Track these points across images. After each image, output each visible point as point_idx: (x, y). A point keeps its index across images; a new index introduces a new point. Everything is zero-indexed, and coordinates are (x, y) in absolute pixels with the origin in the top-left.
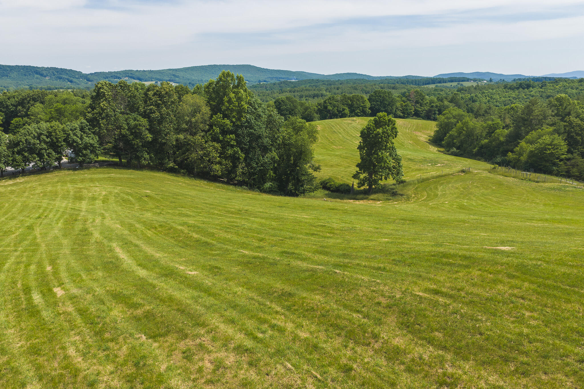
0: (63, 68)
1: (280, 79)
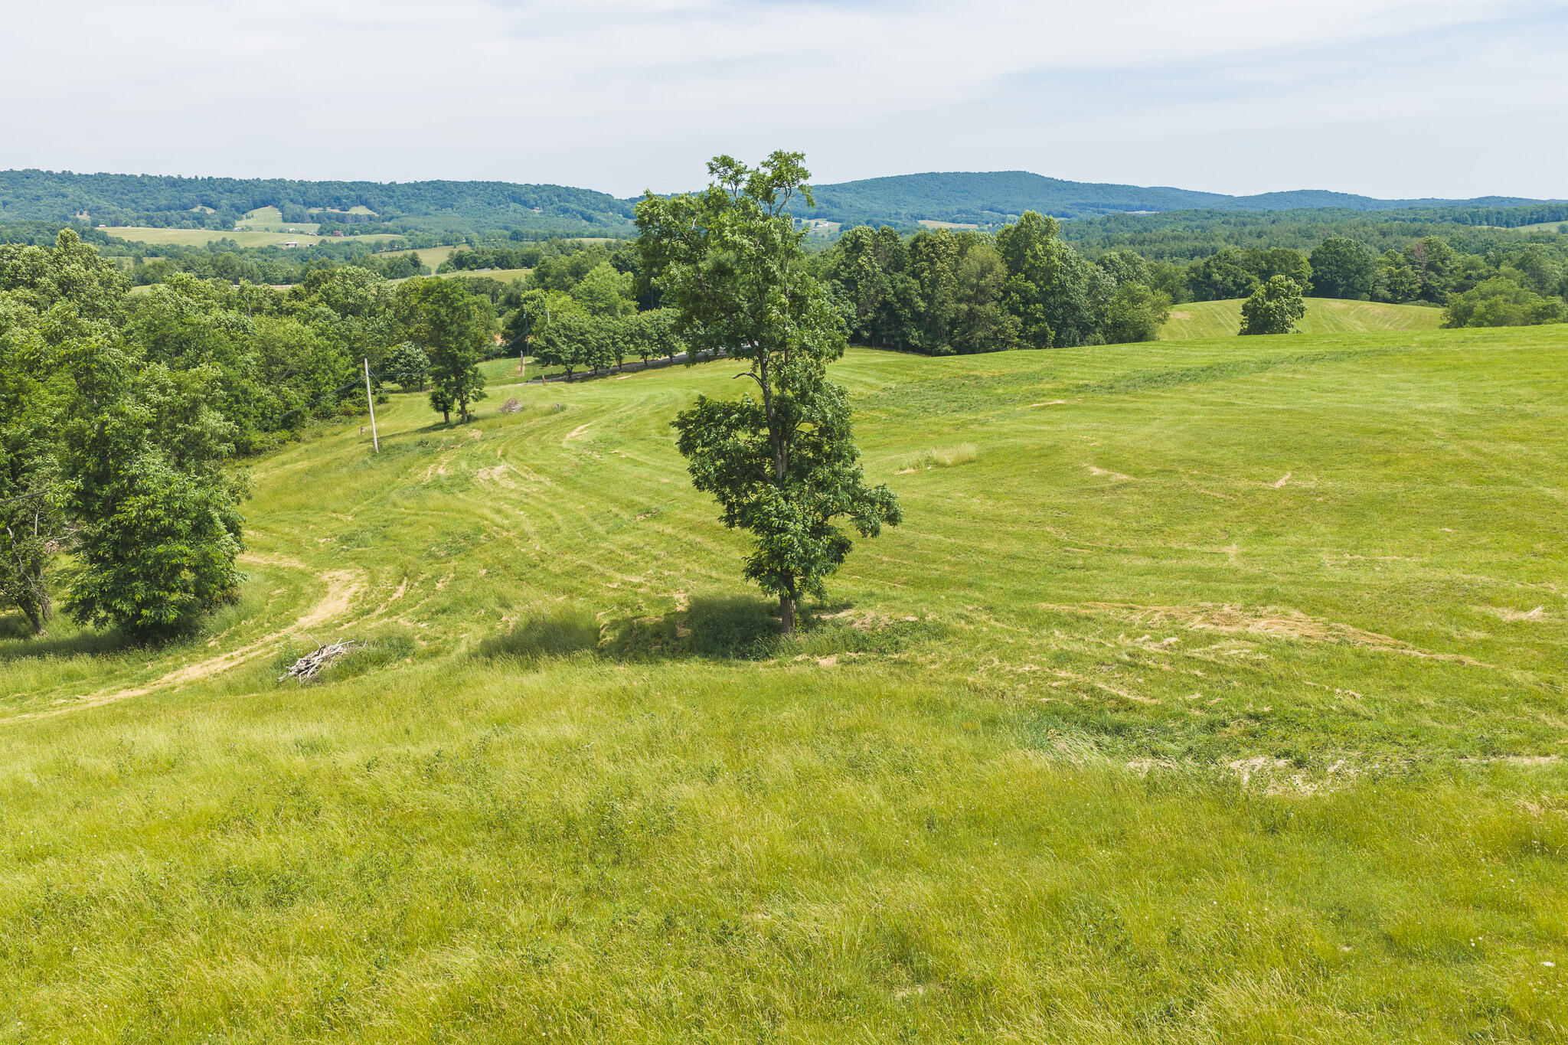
0: (571, 186)
1: (1106, 210)
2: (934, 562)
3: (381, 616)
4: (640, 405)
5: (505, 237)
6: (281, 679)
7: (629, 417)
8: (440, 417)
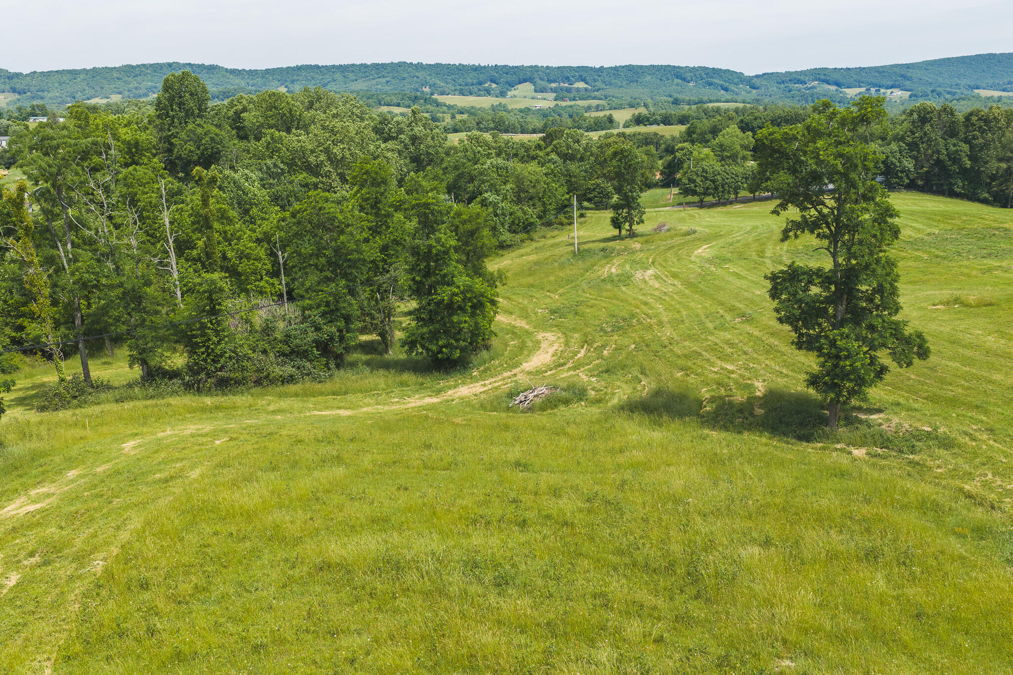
2: (950, 384)
3: (569, 368)
4: (746, 233)
5: (669, 102)
6: (510, 405)
7: (738, 241)
8: (616, 232)
